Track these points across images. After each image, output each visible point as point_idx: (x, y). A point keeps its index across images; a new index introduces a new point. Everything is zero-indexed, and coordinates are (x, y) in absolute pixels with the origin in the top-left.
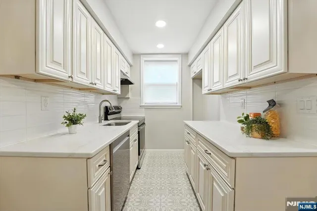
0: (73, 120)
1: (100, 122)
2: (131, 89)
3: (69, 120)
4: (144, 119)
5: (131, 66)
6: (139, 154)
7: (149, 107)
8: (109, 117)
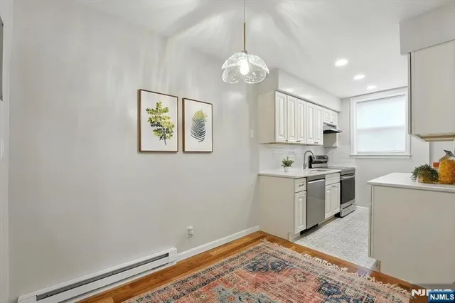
0: (287, 164)
1: (305, 168)
2: (339, 137)
4: (355, 170)
5: (338, 112)
6: (341, 203)
7: (359, 158)
8: (313, 165)
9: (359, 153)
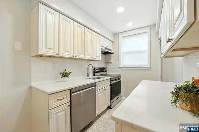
1: (88, 76)
2: (113, 57)
3: (64, 75)
4: (121, 76)
5: (113, 42)
6: (111, 99)
7: (124, 69)
8: (96, 74)
9: (123, 66)
